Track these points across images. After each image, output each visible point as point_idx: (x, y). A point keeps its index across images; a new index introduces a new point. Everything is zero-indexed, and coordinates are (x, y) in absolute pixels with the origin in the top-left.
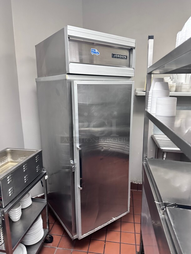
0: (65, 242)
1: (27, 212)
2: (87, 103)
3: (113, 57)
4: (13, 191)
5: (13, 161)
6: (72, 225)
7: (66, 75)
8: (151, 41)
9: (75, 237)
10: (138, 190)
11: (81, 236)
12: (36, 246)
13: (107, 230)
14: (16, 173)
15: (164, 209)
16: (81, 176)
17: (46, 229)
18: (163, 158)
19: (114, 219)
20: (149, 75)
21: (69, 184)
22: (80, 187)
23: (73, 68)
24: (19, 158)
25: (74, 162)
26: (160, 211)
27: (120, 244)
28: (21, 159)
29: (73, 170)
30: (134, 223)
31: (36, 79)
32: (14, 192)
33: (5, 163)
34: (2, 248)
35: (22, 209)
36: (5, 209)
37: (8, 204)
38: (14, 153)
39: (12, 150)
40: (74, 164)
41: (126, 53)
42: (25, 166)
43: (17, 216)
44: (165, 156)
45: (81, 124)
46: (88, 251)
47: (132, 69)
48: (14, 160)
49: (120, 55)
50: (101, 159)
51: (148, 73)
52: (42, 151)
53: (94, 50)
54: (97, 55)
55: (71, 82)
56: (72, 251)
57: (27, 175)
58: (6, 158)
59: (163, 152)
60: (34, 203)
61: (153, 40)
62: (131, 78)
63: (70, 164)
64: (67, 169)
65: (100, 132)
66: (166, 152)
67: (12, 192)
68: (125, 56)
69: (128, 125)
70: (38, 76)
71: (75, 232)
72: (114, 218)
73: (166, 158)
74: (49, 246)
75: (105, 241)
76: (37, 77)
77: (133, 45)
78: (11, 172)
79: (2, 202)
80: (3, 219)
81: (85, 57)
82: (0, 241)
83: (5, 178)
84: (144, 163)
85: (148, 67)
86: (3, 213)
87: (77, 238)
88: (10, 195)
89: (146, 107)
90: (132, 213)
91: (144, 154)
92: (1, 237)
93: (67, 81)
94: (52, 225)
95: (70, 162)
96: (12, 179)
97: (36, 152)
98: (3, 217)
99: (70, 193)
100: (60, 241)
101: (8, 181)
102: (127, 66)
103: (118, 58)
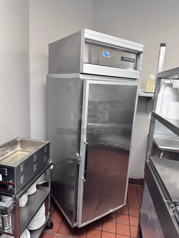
0: (64, 229)
1: (32, 198)
2: (96, 101)
3: (122, 60)
5: (22, 149)
6: (73, 214)
8: (163, 49)
9: (75, 225)
10: (132, 184)
11: (81, 225)
13: (103, 221)
14: (28, 162)
15: (173, 208)
16: (86, 169)
17: (48, 215)
18: (160, 156)
20: (159, 79)
21: (73, 174)
22: (84, 179)
23: (87, 68)
24: (28, 148)
25: (80, 155)
26: (169, 209)
27: (116, 235)
28: (30, 148)
29: (78, 162)
30: (129, 216)
31: (47, 75)
32: (25, 180)
33: (15, 151)
34: (10, 232)
35: (28, 195)
36: (17, 195)
37: (20, 191)
38: (24, 143)
39: (22, 140)
40: (80, 157)
43: (23, 202)
44: (162, 154)
45: (90, 118)
47: (138, 72)
49: (128, 58)
50: (105, 154)
51: (158, 77)
52: (50, 142)
53: (106, 52)
54: (108, 57)
55: (83, 81)
57: (36, 165)
58: (16, 147)
59: (160, 150)
60: (39, 190)
61: (165, 47)
62: (137, 80)
63: (76, 156)
64: (71, 160)
66: (163, 151)
67: (24, 180)
68: (133, 59)
69: (131, 123)
70: (50, 73)
71: (76, 220)
72: (112, 209)
73: (162, 157)
74: (49, 232)
75: (102, 231)
76: (48, 73)
77: (141, 50)
78: (24, 161)
79: (15, 188)
80: (15, 205)
81: (94, 59)
82: (9, 224)
83: (19, 167)
84: (148, 161)
85: (158, 72)
86: (15, 199)
87: (77, 227)
88: (21, 183)
89: (154, 108)
90: (128, 206)
91: (148, 153)
92: (9, 221)
93: (80, 80)
94: (52, 212)
95: (76, 154)
96: (24, 167)
97: (45, 143)
98: (14, 203)
99: (73, 183)
100: (59, 228)
101: (21, 169)
102: (134, 69)
103: (126, 60)
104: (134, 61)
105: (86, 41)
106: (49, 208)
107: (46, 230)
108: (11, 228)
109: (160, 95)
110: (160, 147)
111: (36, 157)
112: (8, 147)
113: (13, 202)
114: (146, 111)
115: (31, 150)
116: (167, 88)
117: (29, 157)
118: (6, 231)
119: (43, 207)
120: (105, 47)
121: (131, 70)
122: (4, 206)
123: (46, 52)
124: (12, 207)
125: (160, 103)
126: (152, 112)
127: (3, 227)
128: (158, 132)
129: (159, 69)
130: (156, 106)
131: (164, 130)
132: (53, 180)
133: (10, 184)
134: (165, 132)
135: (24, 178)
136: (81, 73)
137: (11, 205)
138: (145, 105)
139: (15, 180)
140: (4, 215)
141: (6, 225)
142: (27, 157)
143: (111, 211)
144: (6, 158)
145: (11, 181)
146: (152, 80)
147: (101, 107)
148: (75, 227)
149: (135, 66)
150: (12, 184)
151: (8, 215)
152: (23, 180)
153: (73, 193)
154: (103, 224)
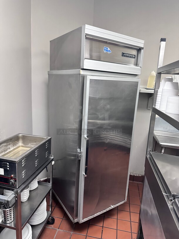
0: (65, 225)
1: (34, 194)
2: (97, 97)
3: (123, 56)
5: (23, 145)
6: (74, 210)
7: (81, 70)
8: (163, 44)
9: (76, 220)
10: (133, 181)
11: (82, 221)
12: (39, 226)
13: (104, 217)
14: (29, 157)
15: (172, 201)
16: (86, 164)
17: (49, 211)
18: (161, 152)
19: (112, 207)
20: (159, 74)
21: (74, 170)
22: (84, 174)
23: (88, 64)
24: (30, 144)
25: (80, 151)
26: (168, 202)
27: (117, 230)
28: (32, 144)
29: (79, 158)
30: (130, 212)
31: (48, 72)
32: (26, 175)
33: (16, 147)
34: (12, 225)
35: (30, 191)
36: (18, 189)
37: (21, 185)
38: (26, 139)
39: (24, 136)
40: (81, 153)
41: (134, 52)
42: (37, 151)
43: (25, 197)
44: (163, 151)
45: (90, 116)
46: (87, 235)
47: (139, 68)
48: (25, 145)
49: (129, 54)
50: (105, 150)
51: (158, 72)
52: (51, 138)
53: (106, 48)
54: (109, 52)
55: (84, 76)
56: (72, 234)
57: (37, 160)
58: (18, 142)
59: (162, 147)
60: (39, 186)
61: (165, 42)
62: (138, 76)
63: (77, 152)
64: (73, 156)
65: (106, 124)
66: (164, 147)
68: (134, 55)
70: (51, 69)
71: (77, 216)
72: (113, 205)
73: (164, 153)
74: (50, 228)
75: (103, 227)
76: (49, 70)
77: (142, 46)
78: (26, 155)
79: (16, 182)
80: (17, 199)
81: (95, 54)
82: (11, 218)
83: (20, 161)
84: (148, 156)
85: (159, 67)
86: (16, 193)
87: (78, 222)
88: (23, 177)
89: (154, 103)
90: (129, 203)
91: (148, 148)
92: (11, 215)
93: (81, 75)
94: (53, 208)
95: (77, 150)
96: (25, 162)
97: (46, 139)
98: (16, 197)
99: (74, 179)
100: (61, 223)
101: (23, 164)
102: (134, 65)
103: (127, 56)
104: (135, 57)
105: (86, 36)
106: (51, 204)
107: (48, 225)
108: (13, 222)
109: (160, 90)
110: (161, 143)
111: (38, 152)
112: (10, 143)
113: (14, 195)
114: (147, 108)
115: (33, 146)
116: (167, 83)
117: (31, 152)
118: (8, 225)
119: (45, 202)
120: (106, 43)
121: (132, 66)
122: (5, 199)
123: (47, 49)
124: (14, 201)
125: (160, 98)
126: (152, 107)
127: (5, 220)
128: (160, 129)
129: (159, 64)
130: (156, 101)
132: (55, 177)
133: (12, 178)
134: (167, 128)
135: (25, 173)
136: (82, 69)
137: (13, 198)
138: (147, 102)
139: (16, 174)
140: (6, 209)
141: (8, 219)
142: (29, 152)
144: (8, 153)
145: (12, 175)
146: (153, 76)
147: (102, 103)
148: (76, 223)
149: (136, 62)
150: (14, 178)
151: (10, 209)
152: (24, 175)
153: (74, 189)
154: (104, 220)
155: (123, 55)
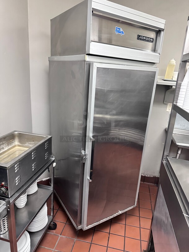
0: (68, 230)
1: (32, 198)
2: (106, 89)
3: (138, 39)
4: (20, 180)
6: (77, 214)
7: (86, 55)
9: (80, 227)
10: (144, 182)
11: (86, 228)
13: (111, 222)
14: (25, 160)
16: (92, 168)
17: (51, 215)
18: (177, 153)
19: (120, 212)
20: (183, 63)
22: (89, 179)
23: (95, 48)
24: (27, 143)
25: (85, 152)
27: (125, 238)
28: (29, 144)
29: (84, 160)
30: (140, 217)
33: (12, 146)
35: (27, 195)
36: (11, 198)
38: (21, 137)
39: (20, 134)
40: (85, 155)
41: (152, 35)
42: (33, 154)
43: (22, 203)
44: (179, 152)
45: (97, 109)
46: (92, 242)
47: (158, 54)
48: (21, 144)
49: (146, 37)
50: (114, 151)
51: (183, 60)
52: (52, 137)
53: (118, 28)
54: (121, 34)
55: (90, 64)
56: (75, 241)
57: (35, 163)
58: (13, 141)
59: (178, 148)
60: (39, 189)
63: (81, 153)
64: (77, 157)
66: (181, 148)
68: (152, 39)
69: (147, 115)
70: (52, 55)
71: (80, 223)
73: (180, 154)
74: (52, 233)
75: (109, 233)
76: (50, 56)
77: (162, 27)
78: (19, 159)
79: (8, 191)
80: (9, 210)
81: (105, 36)
82: (4, 229)
83: (13, 167)
84: (164, 162)
85: (184, 54)
86: (8, 203)
87: (82, 229)
88: (17, 185)
89: (175, 99)
90: (139, 207)
91: (165, 149)
92: (4, 225)
93: (86, 62)
94: (55, 211)
96: (19, 167)
97: (46, 138)
98: (8, 208)
99: (78, 182)
100: (63, 228)
101: (16, 169)
102: (152, 51)
103: (143, 40)
104: (153, 41)
105: (94, 12)
106: (52, 208)
107: (49, 230)
108: (7, 232)
110: (178, 144)
111: (35, 154)
112: (4, 142)
113: (5, 207)
114: (164, 102)
115: (31, 146)
117: (26, 155)
119: (45, 207)
120: (118, 21)
121: (149, 51)
123: (48, 30)
124: (5, 213)
125: (184, 93)
126: (173, 103)
129: (185, 49)
130: (178, 97)
131: (183, 124)
133: (3, 186)
134: (184, 126)
138: (164, 95)
139: (8, 182)
141: (1, 230)
142: (23, 155)
143: (120, 213)
145: (3, 183)
147: (112, 97)
148: (80, 230)
149: (154, 48)
151: (3, 219)
152: (18, 181)
154: (111, 226)
155: (139, 37)
